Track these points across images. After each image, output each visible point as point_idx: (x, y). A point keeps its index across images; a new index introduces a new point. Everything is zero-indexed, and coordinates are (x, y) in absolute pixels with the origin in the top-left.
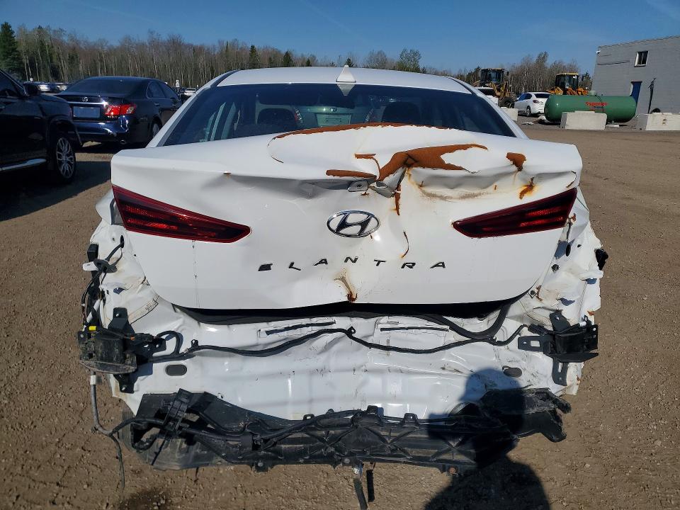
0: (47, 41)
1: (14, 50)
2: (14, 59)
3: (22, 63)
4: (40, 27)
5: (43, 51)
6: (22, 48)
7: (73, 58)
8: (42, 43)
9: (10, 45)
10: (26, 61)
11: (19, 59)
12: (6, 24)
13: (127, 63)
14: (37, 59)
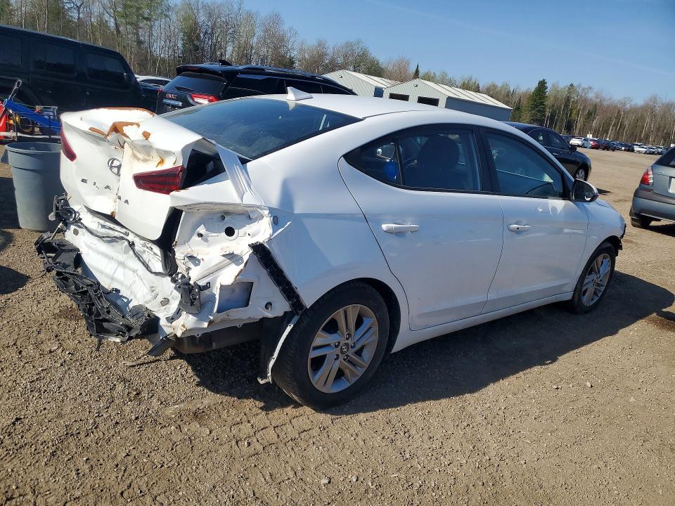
0: (574, 97)
1: (542, 103)
2: (539, 111)
3: (544, 115)
4: (572, 85)
5: (566, 105)
6: (548, 103)
7: (591, 114)
8: (568, 99)
9: (540, 99)
10: (548, 114)
11: (543, 112)
12: (544, 80)
13: (644, 121)
14: (559, 113)
